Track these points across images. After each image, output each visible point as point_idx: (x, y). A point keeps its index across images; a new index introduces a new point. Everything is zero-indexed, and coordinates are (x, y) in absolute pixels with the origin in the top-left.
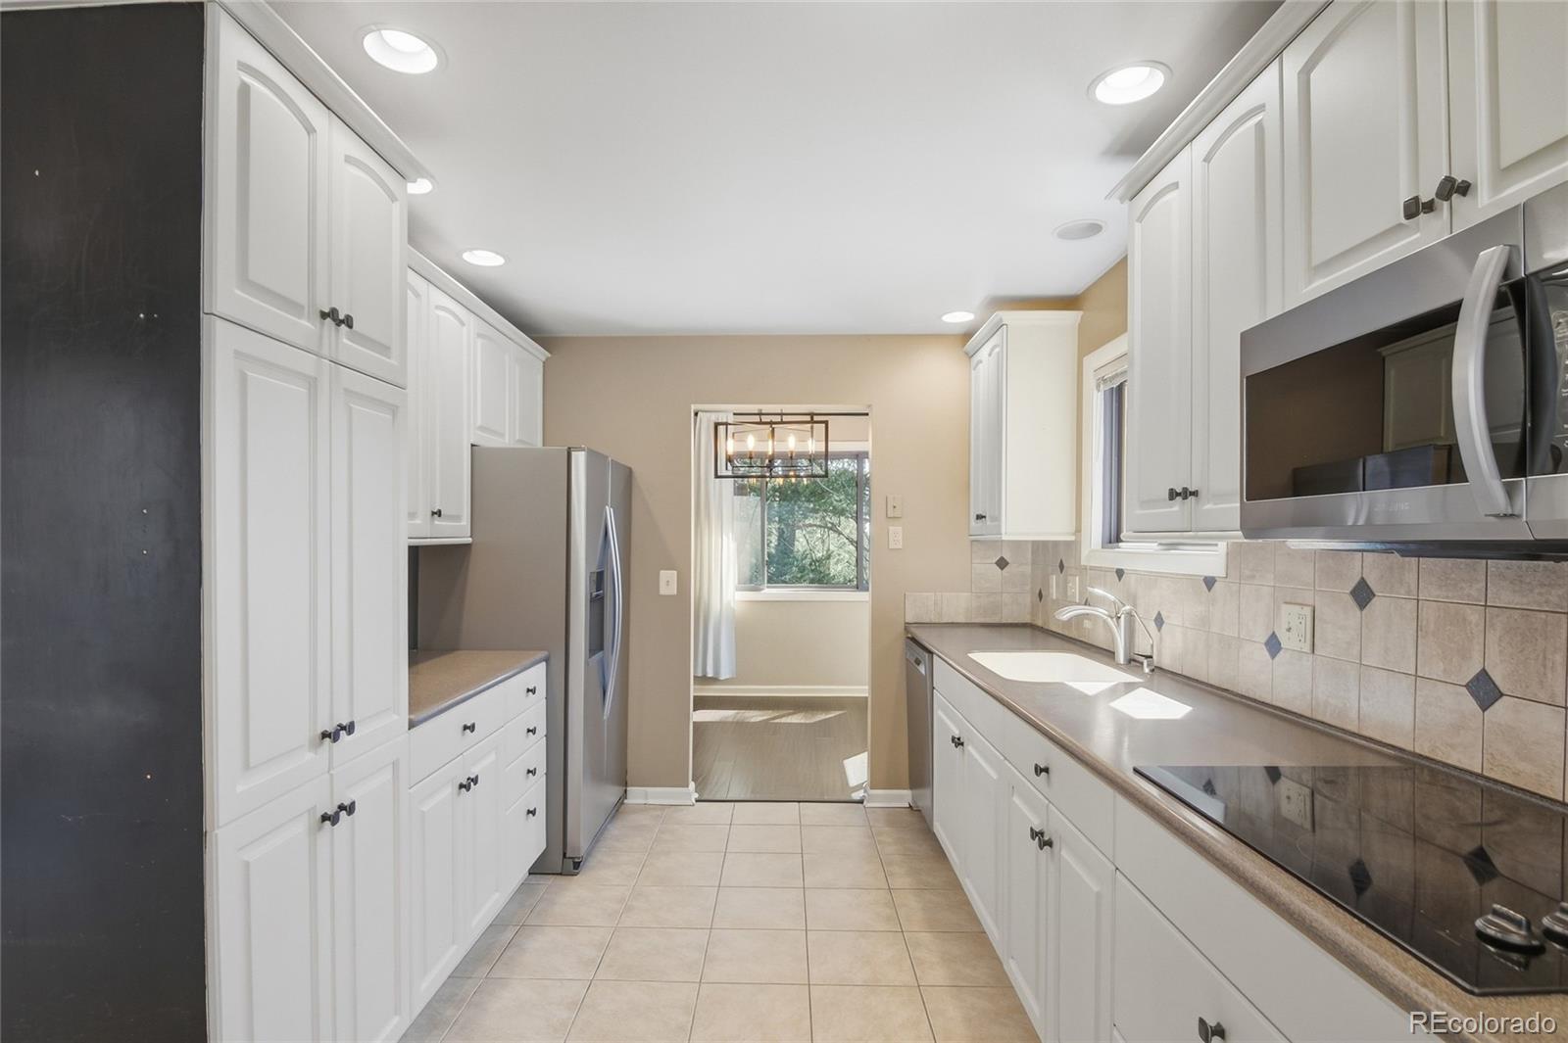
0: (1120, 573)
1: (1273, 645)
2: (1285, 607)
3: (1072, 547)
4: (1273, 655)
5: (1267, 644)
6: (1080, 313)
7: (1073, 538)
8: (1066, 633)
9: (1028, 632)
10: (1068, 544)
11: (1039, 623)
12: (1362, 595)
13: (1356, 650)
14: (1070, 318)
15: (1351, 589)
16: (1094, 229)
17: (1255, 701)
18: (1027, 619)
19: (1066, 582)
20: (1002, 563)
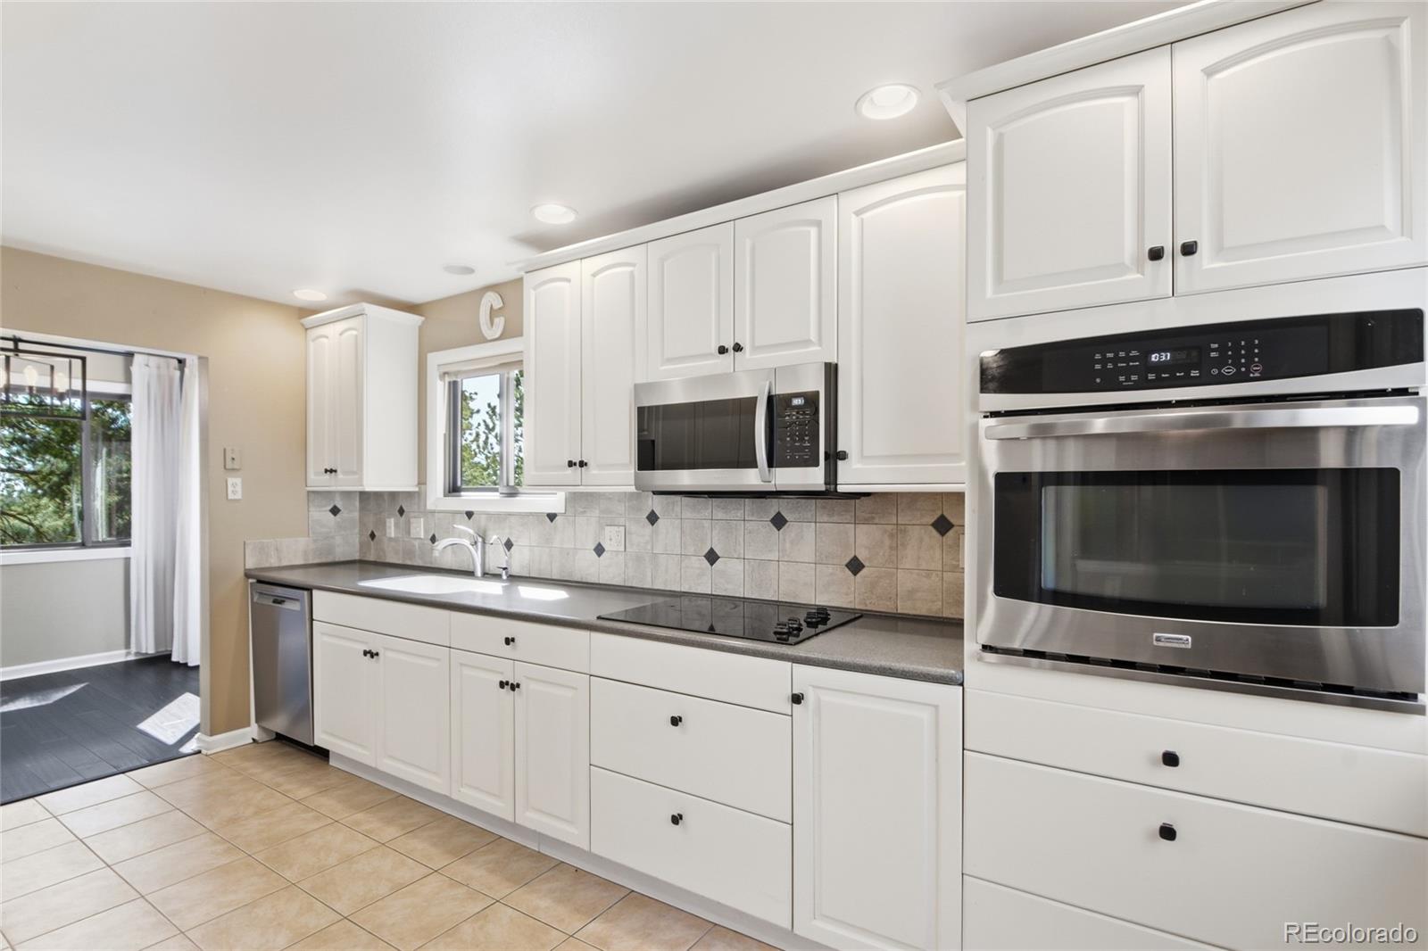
0: (470, 514)
1: (599, 550)
2: (608, 528)
3: (416, 497)
4: (599, 556)
5: (595, 550)
6: (423, 318)
7: (417, 489)
8: (409, 563)
9: (357, 566)
10: (409, 495)
11: (372, 558)
12: (653, 518)
13: (649, 547)
14: (414, 320)
15: (647, 515)
16: (469, 271)
17: (587, 583)
18: (357, 557)
19: (408, 523)
20: (335, 511)
